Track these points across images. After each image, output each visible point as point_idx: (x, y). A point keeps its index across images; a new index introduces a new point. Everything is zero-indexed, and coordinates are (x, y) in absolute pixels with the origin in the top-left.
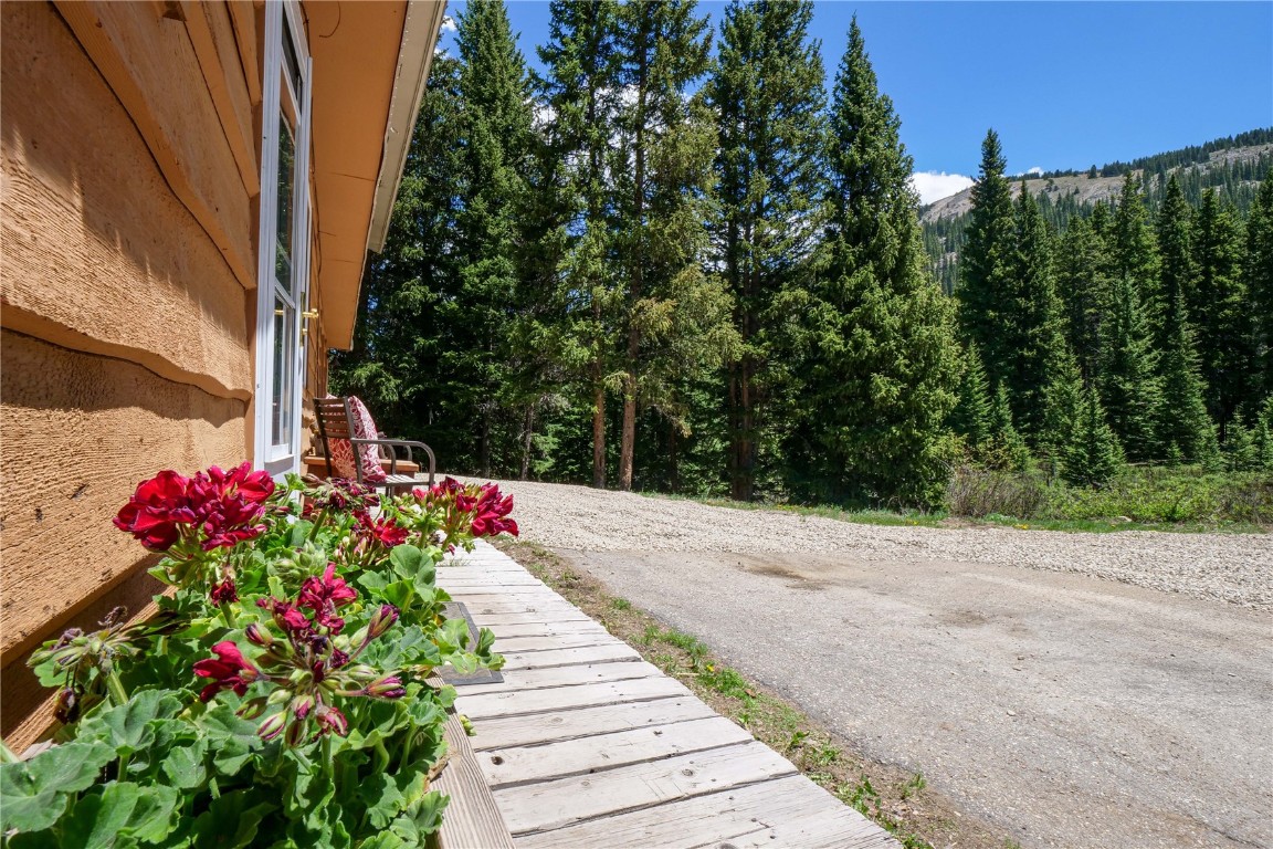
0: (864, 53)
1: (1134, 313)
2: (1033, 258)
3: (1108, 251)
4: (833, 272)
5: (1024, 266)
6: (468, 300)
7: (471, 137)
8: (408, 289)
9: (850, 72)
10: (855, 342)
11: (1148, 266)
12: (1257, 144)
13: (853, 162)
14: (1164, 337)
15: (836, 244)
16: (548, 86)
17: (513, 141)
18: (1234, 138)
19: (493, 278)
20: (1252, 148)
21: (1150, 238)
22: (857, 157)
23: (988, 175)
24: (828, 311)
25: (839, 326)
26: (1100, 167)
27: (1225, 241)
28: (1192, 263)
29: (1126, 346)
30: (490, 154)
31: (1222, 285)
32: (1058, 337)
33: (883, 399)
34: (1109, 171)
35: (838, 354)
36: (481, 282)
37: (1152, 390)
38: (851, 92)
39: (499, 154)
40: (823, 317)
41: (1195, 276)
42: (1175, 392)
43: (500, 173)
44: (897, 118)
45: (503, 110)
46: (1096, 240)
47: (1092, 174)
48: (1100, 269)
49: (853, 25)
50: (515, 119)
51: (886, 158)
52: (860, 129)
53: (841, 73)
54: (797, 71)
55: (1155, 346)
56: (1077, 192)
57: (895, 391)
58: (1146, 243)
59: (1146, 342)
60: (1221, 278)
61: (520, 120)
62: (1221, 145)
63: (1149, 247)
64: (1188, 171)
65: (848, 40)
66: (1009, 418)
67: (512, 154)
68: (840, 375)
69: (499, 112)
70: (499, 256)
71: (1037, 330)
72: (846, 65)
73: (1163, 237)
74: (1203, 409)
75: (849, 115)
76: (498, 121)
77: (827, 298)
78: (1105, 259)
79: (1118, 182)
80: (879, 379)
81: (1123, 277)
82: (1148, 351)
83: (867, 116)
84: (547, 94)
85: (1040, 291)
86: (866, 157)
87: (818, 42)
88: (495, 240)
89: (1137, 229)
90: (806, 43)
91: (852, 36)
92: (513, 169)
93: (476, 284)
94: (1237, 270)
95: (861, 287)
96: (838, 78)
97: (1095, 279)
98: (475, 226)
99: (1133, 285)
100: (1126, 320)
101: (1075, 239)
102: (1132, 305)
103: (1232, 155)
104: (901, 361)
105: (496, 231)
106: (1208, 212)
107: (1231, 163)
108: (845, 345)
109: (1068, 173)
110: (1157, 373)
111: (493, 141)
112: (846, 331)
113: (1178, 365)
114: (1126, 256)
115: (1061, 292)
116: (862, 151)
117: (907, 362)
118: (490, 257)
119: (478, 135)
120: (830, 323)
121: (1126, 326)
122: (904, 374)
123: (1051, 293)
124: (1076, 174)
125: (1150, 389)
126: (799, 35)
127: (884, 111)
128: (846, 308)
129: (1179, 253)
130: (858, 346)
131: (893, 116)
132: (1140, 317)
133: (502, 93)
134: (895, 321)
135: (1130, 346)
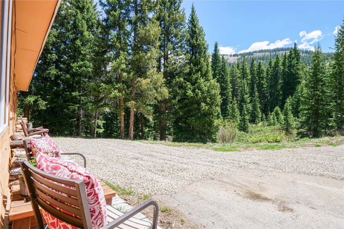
0: (196, 14)
1: (246, 88)
2: (225, 74)
3: (240, 73)
4: (189, 74)
5: (223, 76)
6: (74, 75)
7: (75, 20)
8: (50, 70)
9: (192, 18)
10: (196, 94)
11: (248, 78)
12: (262, 52)
13: (194, 44)
14: (252, 94)
15: (190, 66)
16: (105, 5)
17: (90, 23)
18: (258, 51)
19: (84, 68)
20: (261, 53)
21: (248, 71)
22: (195, 42)
23: (216, 52)
24: (189, 85)
25: (192, 89)
26: (232, 54)
27: (263, 73)
28: (257, 78)
29: (244, 96)
30: (83, 27)
31: (262, 83)
32: (230, 93)
33: (204, 110)
34: (234, 55)
35: (192, 97)
36: (79, 69)
37: (250, 106)
38: (193, 24)
39: (85, 27)
40: (187, 87)
41: (257, 80)
42: (254, 107)
43: (86, 33)
44: (204, 33)
45: (87, 12)
46: (238, 71)
47: (231, 56)
48: (238, 78)
49: (193, 6)
50: (91, 16)
51: (203, 44)
52: (196, 35)
53: (190, 19)
54: (179, 16)
55: (250, 96)
56: (228, 59)
57: (207, 108)
58: (248, 72)
59: (248, 95)
60: (262, 81)
61: (93, 17)
62: (255, 52)
63: (248, 73)
64: (249, 57)
65: (191, 10)
66: (221, 113)
67: (90, 27)
68: (192, 103)
69: (86, 13)
70: (86, 61)
71: (226, 92)
72: (191, 17)
73: (251, 71)
74: (260, 111)
75: (192, 30)
76: (85, 16)
77: (188, 81)
78: (239, 75)
79: (236, 58)
80: (203, 104)
81: (243, 80)
82: (248, 97)
83: (197, 31)
84: (104, 8)
85: (226, 82)
86: (197, 42)
87: (184, 9)
88: (85, 55)
89: (246, 69)
90: (181, 8)
91: (192, 9)
92: (91, 33)
93: (78, 70)
94: (265, 80)
95: (197, 79)
96: (189, 20)
97: (237, 80)
98: (77, 50)
99: (246, 82)
100: (244, 90)
101: (233, 70)
102: (245, 87)
103: (258, 54)
104: (208, 99)
105: (85, 52)
106: (260, 66)
107: (257, 56)
108: (194, 95)
109: (226, 55)
110: (250, 103)
111: (84, 22)
112: (193, 91)
113: (255, 101)
114: (244, 75)
115: (231, 82)
116: (197, 41)
117: (210, 100)
118: (82, 61)
119: (78, 19)
120: (189, 88)
121: (244, 91)
122: (209, 103)
123: (229, 83)
124: (227, 55)
125: (249, 106)
126: (179, 6)
127: (201, 30)
128: (193, 84)
129: (254, 75)
130: (197, 95)
131: (204, 32)
132: (247, 89)
133: (87, 7)
134: (206, 88)
135: (245, 96)
